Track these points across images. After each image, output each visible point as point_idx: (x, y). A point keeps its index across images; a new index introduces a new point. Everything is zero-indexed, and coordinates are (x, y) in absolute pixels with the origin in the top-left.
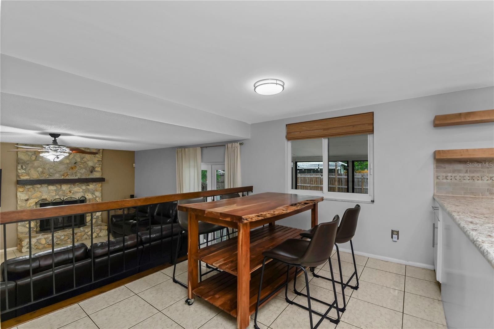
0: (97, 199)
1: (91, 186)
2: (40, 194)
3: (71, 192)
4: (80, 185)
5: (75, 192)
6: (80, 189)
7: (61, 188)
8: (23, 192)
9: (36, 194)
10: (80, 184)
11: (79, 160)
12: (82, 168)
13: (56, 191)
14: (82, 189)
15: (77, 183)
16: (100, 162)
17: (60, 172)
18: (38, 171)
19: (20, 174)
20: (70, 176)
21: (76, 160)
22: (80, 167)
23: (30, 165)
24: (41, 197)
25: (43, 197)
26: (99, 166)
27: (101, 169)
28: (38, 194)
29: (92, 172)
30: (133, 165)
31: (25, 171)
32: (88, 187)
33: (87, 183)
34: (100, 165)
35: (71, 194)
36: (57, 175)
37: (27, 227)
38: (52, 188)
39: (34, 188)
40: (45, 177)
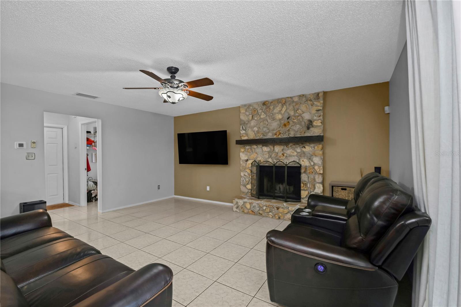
0: (316, 167)
1: (308, 149)
2: (256, 155)
3: (284, 155)
4: (294, 146)
5: (288, 156)
6: (294, 151)
7: (274, 149)
8: (243, 152)
9: (252, 155)
10: (294, 145)
11: (292, 113)
12: (295, 123)
13: (269, 152)
14: (297, 152)
15: (291, 144)
16: (320, 112)
17: (272, 130)
18: (254, 131)
19: (242, 135)
20: (282, 135)
21: (289, 114)
22: (293, 122)
23: (248, 125)
24: (257, 158)
26: (318, 118)
27: (321, 123)
28: (254, 155)
29: (308, 128)
30: (384, 109)
31: (245, 132)
32: (304, 149)
33: (302, 144)
34: (320, 116)
35: (284, 157)
36: (270, 135)
37: (247, 188)
38: (265, 149)
39: (251, 149)
40: (260, 136)
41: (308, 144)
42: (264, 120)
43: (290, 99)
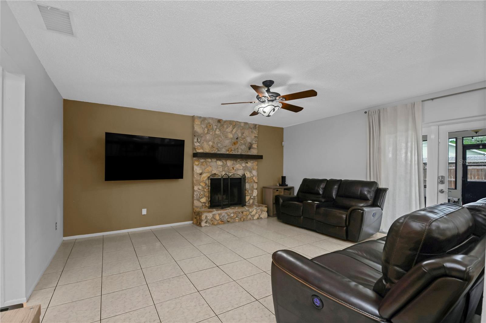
0: (254, 178)
1: (250, 164)
2: (211, 168)
3: (233, 169)
4: (241, 162)
5: (236, 169)
6: (240, 166)
7: (226, 163)
8: (198, 165)
9: (207, 168)
10: (241, 160)
11: (240, 135)
12: (242, 144)
13: (222, 166)
14: (242, 166)
15: (239, 160)
16: (256, 138)
17: (225, 147)
18: (209, 145)
19: (196, 147)
20: (233, 152)
21: (238, 135)
22: (241, 142)
23: (203, 139)
24: (212, 172)
25: (213, 172)
26: (255, 143)
27: (257, 146)
28: (209, 169)
29: (250, 149)
30: (282, 143)
31: (199, 144)
32: (247, 164)
33: (246, 160)
34: (256, 141)
35: (234, 171)
36: (224, 151)
37: (201, 202)
38: (219, 163)
39: (206, 162)
40: (214, 151)
41: (249, 161)
42: (219, 136)
43: (239, 123)
